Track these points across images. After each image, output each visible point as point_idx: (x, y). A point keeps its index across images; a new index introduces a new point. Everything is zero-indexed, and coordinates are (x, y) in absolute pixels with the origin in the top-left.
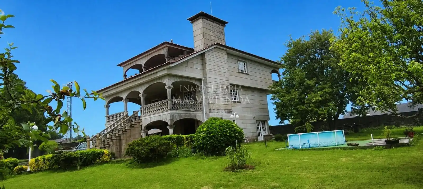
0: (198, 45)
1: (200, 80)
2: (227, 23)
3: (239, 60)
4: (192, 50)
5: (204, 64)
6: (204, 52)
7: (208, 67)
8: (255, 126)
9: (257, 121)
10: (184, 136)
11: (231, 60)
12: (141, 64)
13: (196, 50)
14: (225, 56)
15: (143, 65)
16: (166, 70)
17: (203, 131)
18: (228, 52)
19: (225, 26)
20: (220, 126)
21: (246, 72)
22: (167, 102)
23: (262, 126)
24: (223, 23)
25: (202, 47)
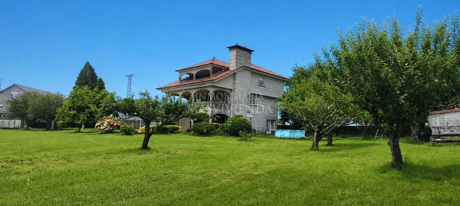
0: (233, 67)
1: (231, 90)
2: (254, 51)
3: (259, 77)
4: (228, 69)
5: (234, 80)
6: (236, 72)
7: (237, 81)
8: (265, 123)
9: (268, 121)
10: (219, 124)
11: (253, 77)
12: (193, 73)
13: (231, 69)
14: (250, 75)
15: (194, 75)
16: (211, 83)
17: (230, 123)
18: (252, 71)
19: (252, 53)
20: (239, 121)
21: (264, 86)
22: (210, 102)
23: (272, 123)
24: (250, 51)
25: (235, 68)
